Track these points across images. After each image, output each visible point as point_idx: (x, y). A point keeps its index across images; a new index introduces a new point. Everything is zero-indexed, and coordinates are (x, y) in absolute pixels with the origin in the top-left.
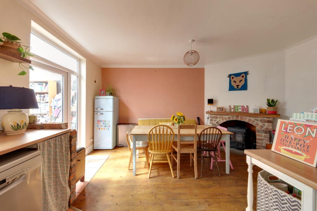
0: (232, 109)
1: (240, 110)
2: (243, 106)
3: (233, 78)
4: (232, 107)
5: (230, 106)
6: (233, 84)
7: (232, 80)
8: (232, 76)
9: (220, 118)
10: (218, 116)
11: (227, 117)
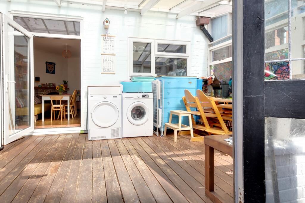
0: (48, 85)
1: (52, 86)
2: (53, 84)
3: (48, 65)
4: (48, 84)
5: (47, 83)
6: (48, 69)
7: (48, 66)
8: (48, 63)
9: (45, 91)
10: (44, 90)
11: (49, 90)
